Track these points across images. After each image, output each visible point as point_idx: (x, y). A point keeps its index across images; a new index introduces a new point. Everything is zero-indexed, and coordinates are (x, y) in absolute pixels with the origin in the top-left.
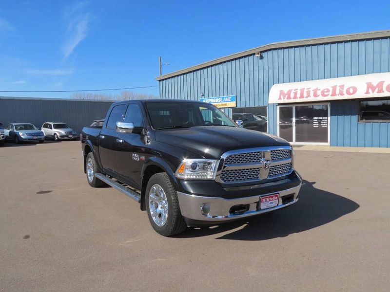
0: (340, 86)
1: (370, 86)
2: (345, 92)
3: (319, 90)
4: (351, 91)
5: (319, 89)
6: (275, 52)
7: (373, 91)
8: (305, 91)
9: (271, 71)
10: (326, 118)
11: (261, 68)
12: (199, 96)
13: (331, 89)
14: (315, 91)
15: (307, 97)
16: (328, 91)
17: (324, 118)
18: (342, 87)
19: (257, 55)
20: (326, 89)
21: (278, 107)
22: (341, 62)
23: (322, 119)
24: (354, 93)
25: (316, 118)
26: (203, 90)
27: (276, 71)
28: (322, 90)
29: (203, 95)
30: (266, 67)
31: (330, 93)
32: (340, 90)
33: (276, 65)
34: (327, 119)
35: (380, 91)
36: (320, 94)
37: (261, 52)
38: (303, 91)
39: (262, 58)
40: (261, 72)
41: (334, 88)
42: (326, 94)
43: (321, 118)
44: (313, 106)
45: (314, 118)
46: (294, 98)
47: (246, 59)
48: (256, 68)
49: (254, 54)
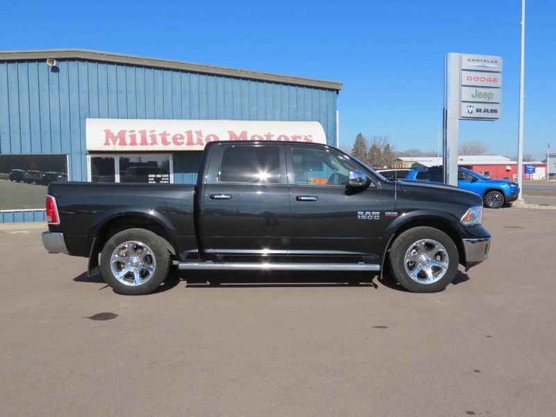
0: (196, 132)
1: (232, 135)
3: (169, 135)
5: (167, 133)
8: (148, 134)
9: (74, 96)
10: (167, 176)
13: (185, 136)
14: (164, 135)
15: (152, 144)
16: (182, 137)
17: (164, 176)
18: (199, 133)
19: (48, 64)
20: (180, 135)
21: (89, 157)
23: (162, 177)
25: (153, 176)
27: (84, 97)
28: (172, 135)
30: (64, 87)
31: (186, 141)
32: (198, 138)
33: (84, 86)
34: (169, 177)
36: (172, 141)
38: (145, 135)
39: (55, 69)
41: (189, 134)
42: (179, 141)
43: (159, 176)
44: (140, 158)
45: (150, 176)
46: (130, 144)
47: (22, 66)
48: (44, 86)
49: (44, 60)
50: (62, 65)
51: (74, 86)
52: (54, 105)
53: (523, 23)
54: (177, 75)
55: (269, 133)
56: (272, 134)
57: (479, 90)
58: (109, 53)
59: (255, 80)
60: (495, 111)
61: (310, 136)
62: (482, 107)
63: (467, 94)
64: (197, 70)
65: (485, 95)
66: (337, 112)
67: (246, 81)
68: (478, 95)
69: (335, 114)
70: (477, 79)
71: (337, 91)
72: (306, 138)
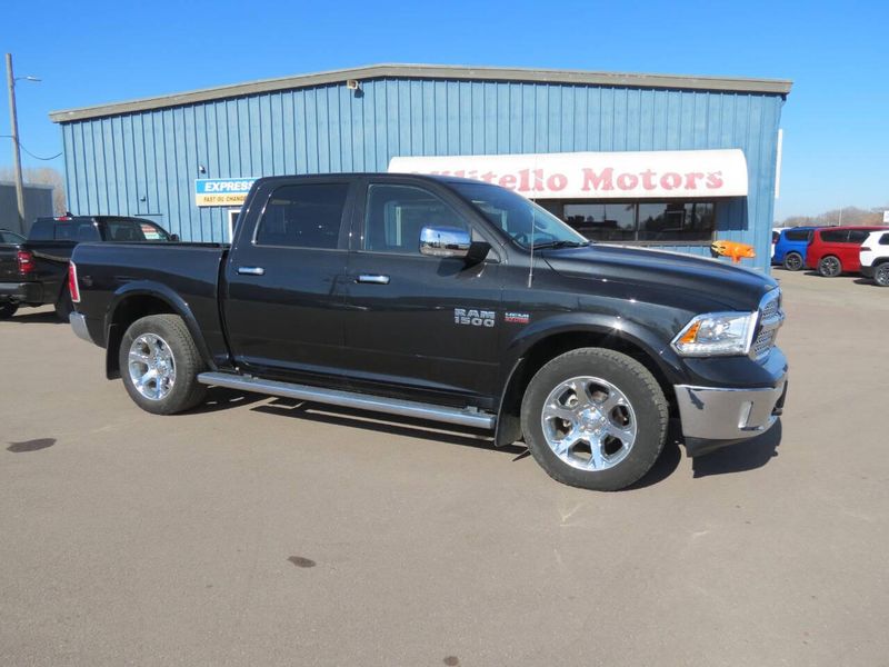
0: (535, 172)
1: (589, 175)
2: (545, 185)
4: (557, 183)
6: (392, 85)
7: (596, 186)
9: (381, 128)
11: (358, 117)
12: (193, 172)
13: (518, 177)
14: (488, 178)
16: (513, 179)
18: (539, 173)
19: (349, 87)
22: (530, 122)
24: (563, 186)
26: (203, 160)
27: (393, 127)
28: (500, 176)
29: (203, 172)
30: (369, 116)
31: (518, 184)
32: (536, 180)
33: (393, 113)
35: (607, 187)
37: (359, 80)
39: (359, 93)
40: (358, 128)
41: (525, 174)
47: (322, 93)
48: (346, 116)
49: (343, 83)
50: (367, 88)
51: (381, 114)
52: (358, 141)
54: (516, 88)
55: (648, 170)
58: (423, 65)
61: (720, 173)
64: (545, 80)
66: (781, 132)
67: (622, 91)
69: (776, 134)
71: (783, 96)
72: (711, 177)
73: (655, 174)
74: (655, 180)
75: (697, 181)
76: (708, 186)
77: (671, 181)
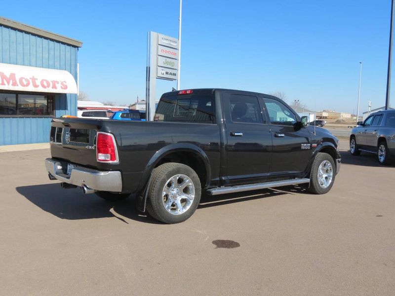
53: (180, 19)
55: (33, 77)
56: (35, 77)
57: (168, 59)
59: (15, 29)
60: (175, 74)
62: (169, 71)
63: (161, 61)
65: (170, 63)
66: (78, 64)
67: (7, 29)
68: (167, 63)
69: (76, 66)
70: (166, 52)
71: (78, 48)
72: (62, 83)
73: (37, 79)
74: (38, 83)
75: (57, 85)
76: (62, 88)
77: (45, 84)
